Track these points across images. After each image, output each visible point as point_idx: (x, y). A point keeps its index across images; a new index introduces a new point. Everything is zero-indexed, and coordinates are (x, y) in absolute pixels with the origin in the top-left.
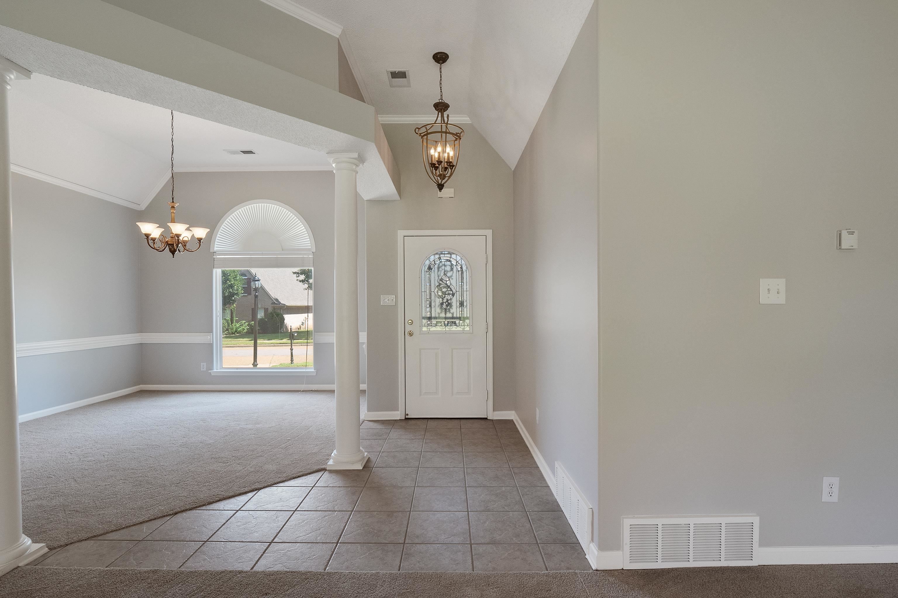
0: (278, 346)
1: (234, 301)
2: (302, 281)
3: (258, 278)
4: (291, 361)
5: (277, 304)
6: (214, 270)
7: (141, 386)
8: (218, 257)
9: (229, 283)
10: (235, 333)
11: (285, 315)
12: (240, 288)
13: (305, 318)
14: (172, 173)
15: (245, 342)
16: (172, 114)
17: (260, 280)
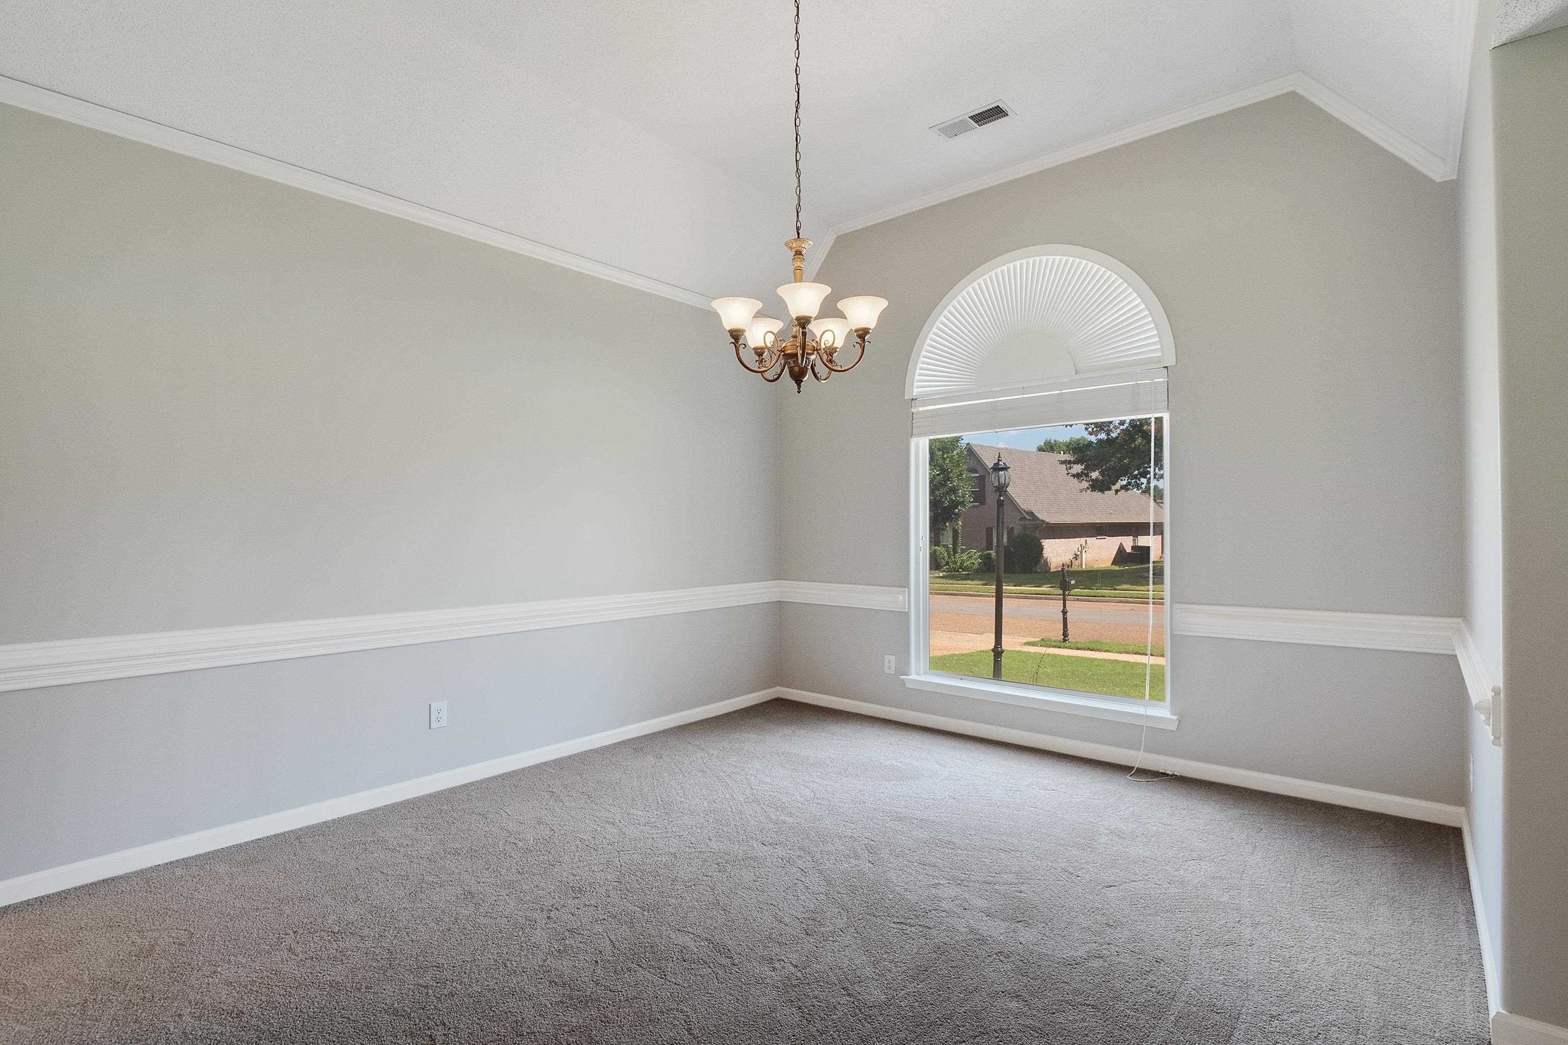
0: (1032, 598)
1: (958, 515)
2: (1077, 476)
3: (1004, 464)
4: (1063, 635)
5: (1029, 519)
6: (913, 442)
7: (778, 688)
8: (921, 409)
9: (950, 485)
10: (960, 570)
11: (1043, 540)
12: (967, 494)
13: (1081, 545)
14: (797, 161)
15: (975, 587)
16: (798, 5)
17: (1009, 468)
